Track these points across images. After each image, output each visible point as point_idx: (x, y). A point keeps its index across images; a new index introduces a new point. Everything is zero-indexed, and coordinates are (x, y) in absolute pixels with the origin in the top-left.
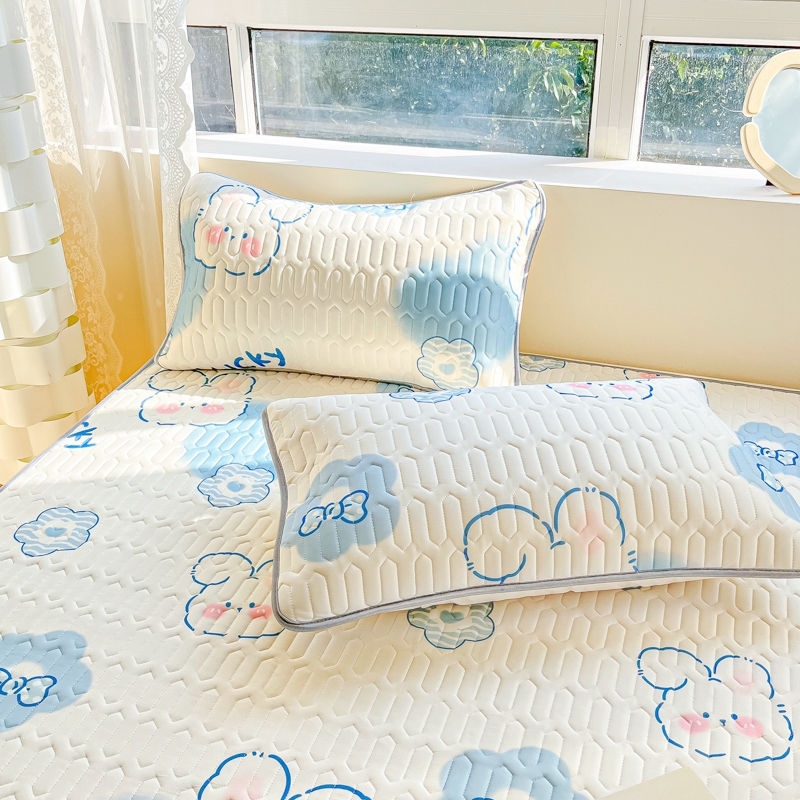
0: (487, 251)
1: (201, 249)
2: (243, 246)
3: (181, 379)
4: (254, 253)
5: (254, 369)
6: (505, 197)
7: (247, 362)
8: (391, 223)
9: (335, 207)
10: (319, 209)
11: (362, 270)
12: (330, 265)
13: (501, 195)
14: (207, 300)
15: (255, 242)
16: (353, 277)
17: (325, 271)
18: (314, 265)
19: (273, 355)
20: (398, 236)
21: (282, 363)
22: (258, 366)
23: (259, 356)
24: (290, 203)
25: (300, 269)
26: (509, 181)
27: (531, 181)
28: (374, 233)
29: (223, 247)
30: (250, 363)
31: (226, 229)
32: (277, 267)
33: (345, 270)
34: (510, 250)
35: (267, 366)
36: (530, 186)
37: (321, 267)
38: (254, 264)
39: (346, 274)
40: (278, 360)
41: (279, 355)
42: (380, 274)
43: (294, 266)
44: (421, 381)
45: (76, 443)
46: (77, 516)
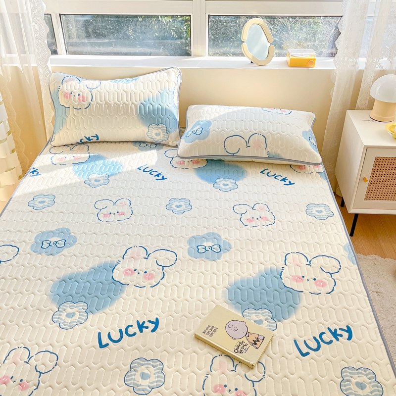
0: (165, 92)
1: (62, 101)
2: (79, 99)
3: (61, 149)
4: (84, 101)
5: (86, 143)
6: (168, 73)
7: (85, 140)
8: (130, 85)
9: (109, 81)
10: (104, 83)
11: (124, 103)
12: (112, 102)
13: (166, 72)
14: (68, 120)
15: (83, 97)
16: (121, 106)
17: (111, 105)
18: (106, 103)
19: (94, 137)
20: (135, 90)
21: (98, 139)
22: (88, 141)
23: (89, 137)
24: (92, 81)
25: (102, 105)
26: (168, 67)
27: (176, 67)
28: (126, 90)
29: (72, 100)
30: (86, 140)
31: (71, 93)
32: (93, 105)
33: (118, 104)
34: (172, 92)
35: (92, 141)
36: (175, 69)
37: (110, 104)
38: (84, 105)
39: (118, 105)
40: (96, 138)
41: (97, 136)
42: (131, 104)
43: (99, 104)
44: (148, 139)
45: (33, 175)
46: (47, 196)
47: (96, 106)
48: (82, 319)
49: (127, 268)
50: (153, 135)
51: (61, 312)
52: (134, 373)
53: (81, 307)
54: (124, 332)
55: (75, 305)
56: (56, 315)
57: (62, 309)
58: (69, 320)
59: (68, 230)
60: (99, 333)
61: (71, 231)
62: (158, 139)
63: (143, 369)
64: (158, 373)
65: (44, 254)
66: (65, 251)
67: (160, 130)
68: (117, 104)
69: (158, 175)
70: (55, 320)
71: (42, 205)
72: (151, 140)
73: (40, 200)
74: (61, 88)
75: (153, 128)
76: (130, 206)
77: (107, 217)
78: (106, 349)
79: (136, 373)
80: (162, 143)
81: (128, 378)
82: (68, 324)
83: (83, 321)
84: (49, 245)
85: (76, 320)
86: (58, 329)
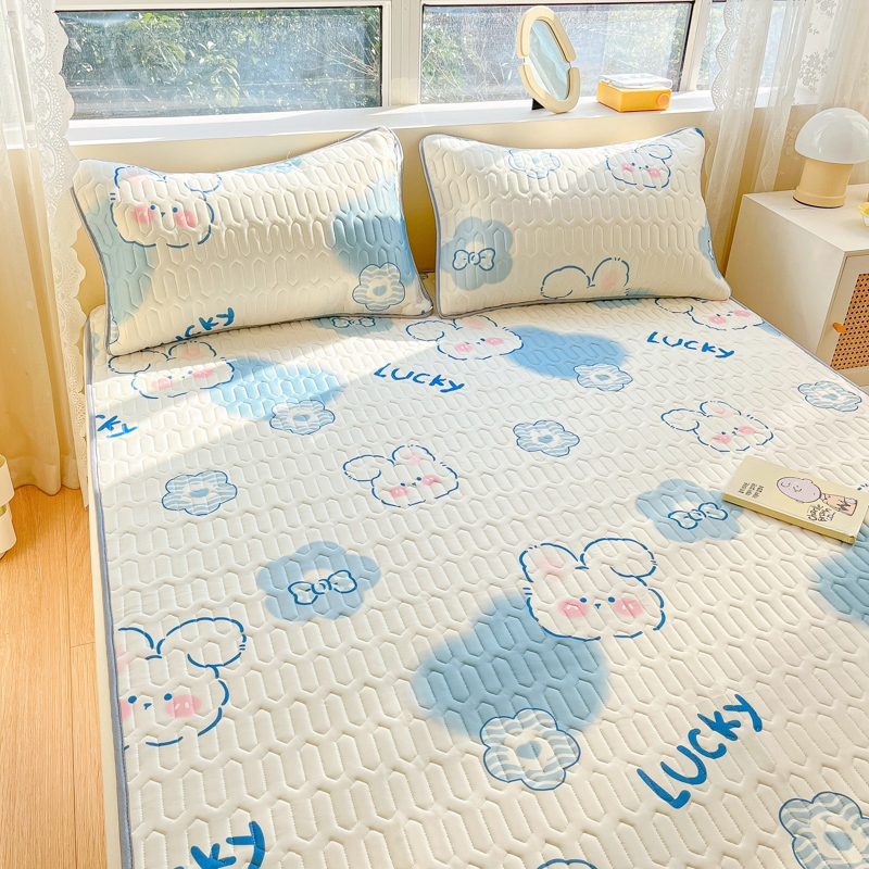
5: (200, 335)
11: (296, 221)
13: (367, 141)
14: (155, 278)
16: (290, 228)
21: (230, 322)
22: (205, 331)
23: (211, 319)
25: (241, 230)
26: (365, 130)
32: (218, 232)
33: (281, 223)
35: (213, 329)
36: (385, 131)
37: (259, 225)
39: (283, 227)
40: (226, 320)
41: (230, 315)
42: (312, 221)
43: (235, 229)
44: (353, 307)
45: (114, 432)
46: (200, 477)
47: (228, 235)
48: (566, 751)
49: (557, 601)
50: (370, 293)
51: (497, 749)
52: (808, 842)
53: (538, 724)
54: (694, 752)
55: (516, 720)
56: (492, 760)
57: (494, 740)
58: (535, 764)
59: (332, 546)
60: (640, 773)
61: (344, 546)
62: (377, 301)
63: (818, 825)
64: (857, 822)
65: (319, 618)
66: (370, 597)
67: (385, 279)
68: (281, 226)
69: (437, 381)
70: (501, 774)
71: (204, 500)
72: (361, 308)
73: (188, 489)
74: (118, 197)
75: (370, 276)
76: (438, 460)
77: (399, 495)
78: (691, 807)
79: (814, 840)
80: (385, 312)
81: (807, 860)
82: (542, 774)
83: (574, 757)
84: (314, 592)
85: (555, 759)
86: (527, 794)
